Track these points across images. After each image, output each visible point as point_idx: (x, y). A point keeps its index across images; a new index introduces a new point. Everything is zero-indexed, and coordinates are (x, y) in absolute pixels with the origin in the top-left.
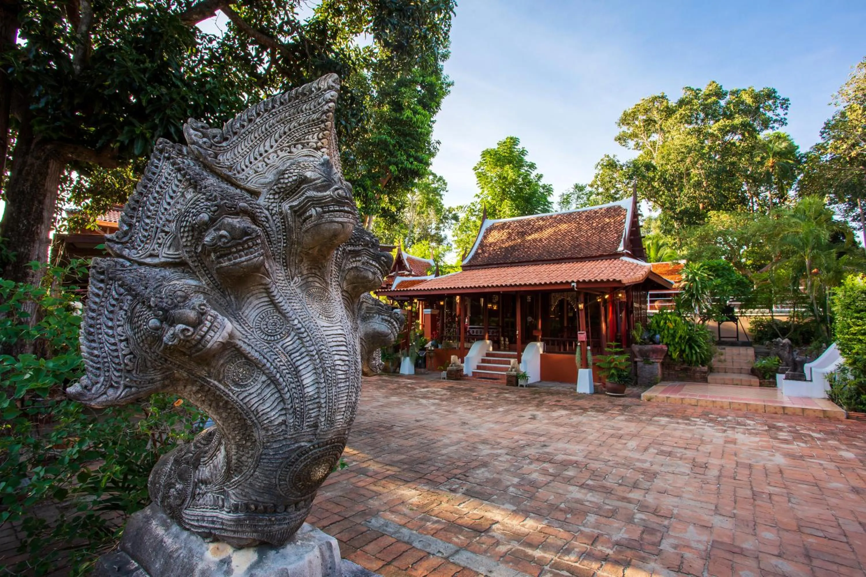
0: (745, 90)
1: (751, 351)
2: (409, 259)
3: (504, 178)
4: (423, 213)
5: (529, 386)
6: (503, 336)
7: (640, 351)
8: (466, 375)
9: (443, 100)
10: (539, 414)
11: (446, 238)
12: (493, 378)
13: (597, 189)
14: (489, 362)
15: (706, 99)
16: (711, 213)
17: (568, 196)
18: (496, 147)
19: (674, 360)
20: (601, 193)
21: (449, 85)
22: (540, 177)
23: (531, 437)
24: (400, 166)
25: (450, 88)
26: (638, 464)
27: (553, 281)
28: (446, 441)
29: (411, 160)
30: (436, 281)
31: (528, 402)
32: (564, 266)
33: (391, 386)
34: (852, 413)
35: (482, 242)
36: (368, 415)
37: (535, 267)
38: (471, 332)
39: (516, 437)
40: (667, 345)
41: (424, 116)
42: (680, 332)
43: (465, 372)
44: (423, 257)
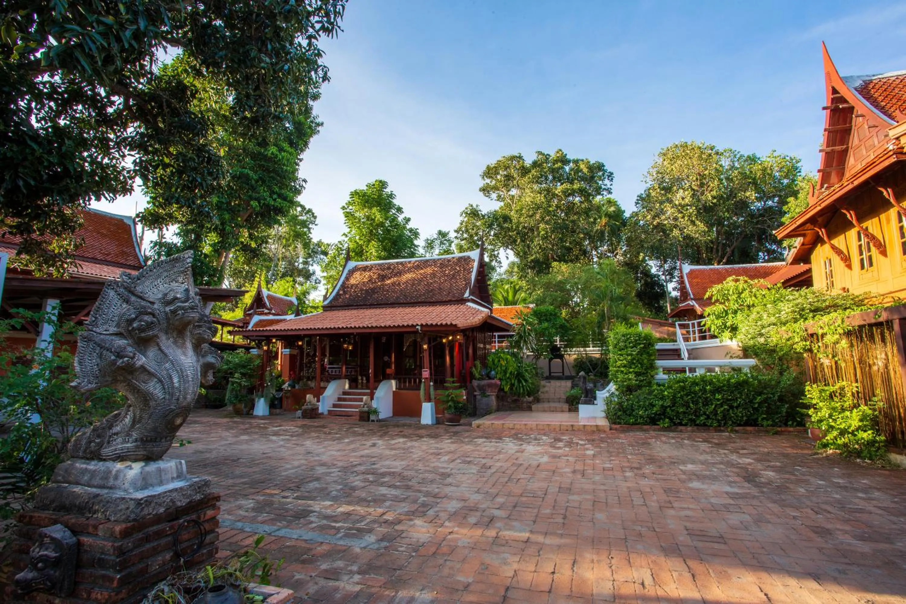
0: (583, 160)
1: (569, 383)
2: (269, 297)
3: (372, 219)
4: (289, 246)
5: (379, 421)
6: (362, 376)
7: (478, 386)
8: (322, 414)
9: (311, 139)
10: (380, 442)
11: (314, 273)
12: (348, 415)
13: (462, 235)
14: (345, 400)
15: (554, 164)
16: (555, 264)
17: (433, 241)
18: (365, 188)
19: (506, 393)
20: (465, 239)
21: (318, 125)
22: (408, 220)
23: (364, 459)
24: (262, 202)
25: (320, 128)
26: (443, 470)
27: (406, 324)
28: (288, 466)
29: (275, 196)
30: (295, 320)
31: (374, 433)
32: (418, 309)
33: (242, 427)
34: (614, 426)
35: (344, 283)
36: (214, 452)
37: (392, 310)
38: (330, 370)
39: (351, 460)
40: (500, 379)
41: (291, 154)
42: (511, 369)
43: (320, 411)
44: (286, 295)
